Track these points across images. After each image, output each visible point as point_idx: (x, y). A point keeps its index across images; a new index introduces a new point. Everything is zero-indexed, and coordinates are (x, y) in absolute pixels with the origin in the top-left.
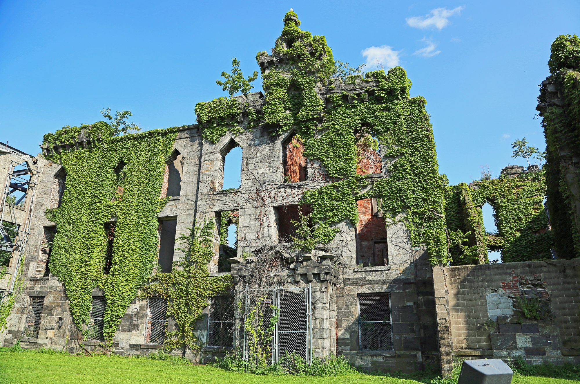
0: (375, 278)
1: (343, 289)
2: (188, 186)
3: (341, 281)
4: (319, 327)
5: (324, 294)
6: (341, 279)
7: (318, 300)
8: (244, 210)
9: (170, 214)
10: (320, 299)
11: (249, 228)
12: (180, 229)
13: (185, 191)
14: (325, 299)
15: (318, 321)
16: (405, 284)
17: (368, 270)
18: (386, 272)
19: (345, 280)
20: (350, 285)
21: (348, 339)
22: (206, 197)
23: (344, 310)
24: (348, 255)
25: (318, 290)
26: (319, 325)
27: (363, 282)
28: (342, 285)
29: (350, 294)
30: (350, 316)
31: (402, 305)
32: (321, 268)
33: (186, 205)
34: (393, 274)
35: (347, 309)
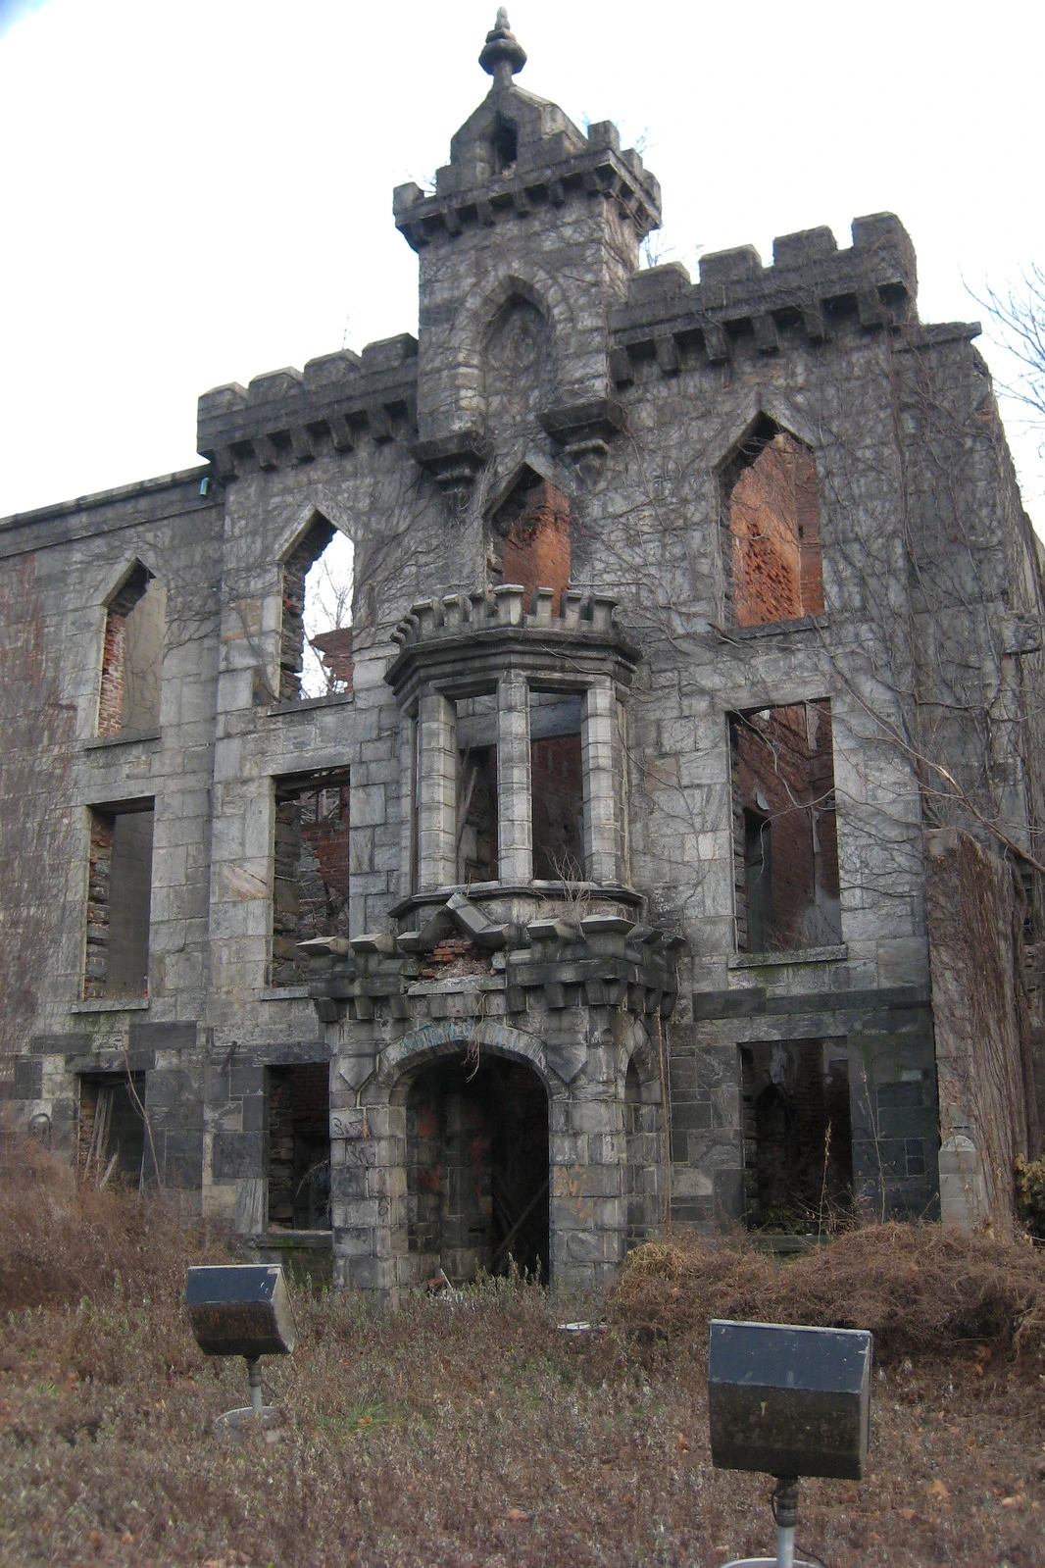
0: (797, 990)
1: (692, 1029)
2: (185, 689)
3: (684, 1002)
4: (586, 1160)
5: (601, 1051)
6: (684, 997)
7: (583, 1070)
8: (364, 766)
9: (130, 793)
10: (590, 1069)
11: (382, 828)
12: (164, 843)
13: (174, 708)
14: (604, 1069)
15: (582, 1142)
16: (894, 1007)
17: (771, 962)
18: (833, 968)
19: (699, 999)
20: (713, 1016)
21: (707, 1198)
22: (242, 727)
23: (695, 1102)
24: (707, 914)
25: (581, 1037)
26: (586, 1154)
27: (756, 1004)
28: (688, 1019)
29: (715, 1048)
30: (713, 1122)
31: (886, 1079)
32: (588, 965)
33: (179, 760)
34: (852, 972)
35: (705, 1096)
